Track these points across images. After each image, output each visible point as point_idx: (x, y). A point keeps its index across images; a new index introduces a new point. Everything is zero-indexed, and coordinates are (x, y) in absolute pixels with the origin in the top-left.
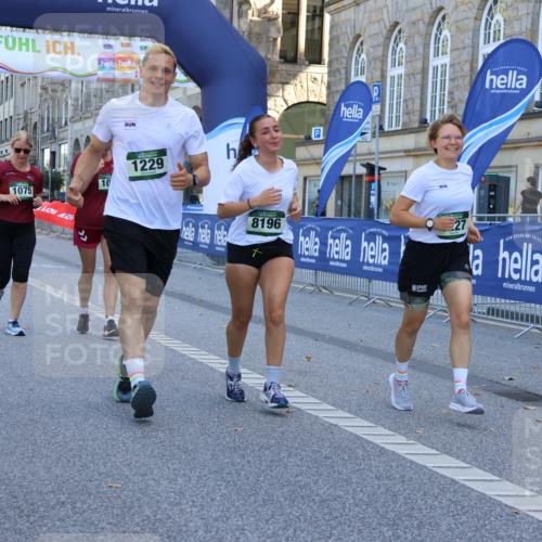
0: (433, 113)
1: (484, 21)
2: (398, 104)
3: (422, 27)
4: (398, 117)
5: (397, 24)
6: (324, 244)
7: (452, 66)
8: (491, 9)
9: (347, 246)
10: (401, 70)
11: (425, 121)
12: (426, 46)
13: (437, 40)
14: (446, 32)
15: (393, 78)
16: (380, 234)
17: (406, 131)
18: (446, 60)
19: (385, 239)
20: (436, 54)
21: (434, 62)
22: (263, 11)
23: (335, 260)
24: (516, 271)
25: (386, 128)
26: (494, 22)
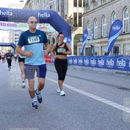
0: (103, 35)
1: (112, 17)
2: (97, 33)
3: (101, 19)
4: (97, 36)
5: (96, 18)
6: (83, 61)
7: (107, 26)
8: (114, 15)
9: (88, 61)
10: (97, 27)
11: (102, 37)
12: (102, 22)
13: (104, 21)
14: (105, 19)
15: (95, 29)
16: (94, 59)
17: (98, 39)
18: (105, 25)
19: (95, 59)
20: (104, 24)
21: (103, 25)
22: (70, 17)
23: (86, 64)
24: (120, 64)
25: (95, 38)
26: (114, 17)
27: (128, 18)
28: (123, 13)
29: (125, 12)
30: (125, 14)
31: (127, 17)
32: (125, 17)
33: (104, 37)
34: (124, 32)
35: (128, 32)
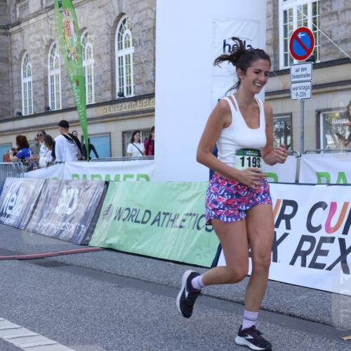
27: (131, 50)
28: (114, 34)
29: (120, 30)
30: (120, 37)
31: (126, 47)
32: (120, 48)
33: (56, 109)
34: (121, 94)
35: (133, 95)
